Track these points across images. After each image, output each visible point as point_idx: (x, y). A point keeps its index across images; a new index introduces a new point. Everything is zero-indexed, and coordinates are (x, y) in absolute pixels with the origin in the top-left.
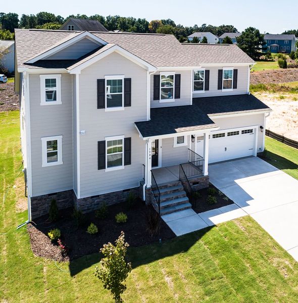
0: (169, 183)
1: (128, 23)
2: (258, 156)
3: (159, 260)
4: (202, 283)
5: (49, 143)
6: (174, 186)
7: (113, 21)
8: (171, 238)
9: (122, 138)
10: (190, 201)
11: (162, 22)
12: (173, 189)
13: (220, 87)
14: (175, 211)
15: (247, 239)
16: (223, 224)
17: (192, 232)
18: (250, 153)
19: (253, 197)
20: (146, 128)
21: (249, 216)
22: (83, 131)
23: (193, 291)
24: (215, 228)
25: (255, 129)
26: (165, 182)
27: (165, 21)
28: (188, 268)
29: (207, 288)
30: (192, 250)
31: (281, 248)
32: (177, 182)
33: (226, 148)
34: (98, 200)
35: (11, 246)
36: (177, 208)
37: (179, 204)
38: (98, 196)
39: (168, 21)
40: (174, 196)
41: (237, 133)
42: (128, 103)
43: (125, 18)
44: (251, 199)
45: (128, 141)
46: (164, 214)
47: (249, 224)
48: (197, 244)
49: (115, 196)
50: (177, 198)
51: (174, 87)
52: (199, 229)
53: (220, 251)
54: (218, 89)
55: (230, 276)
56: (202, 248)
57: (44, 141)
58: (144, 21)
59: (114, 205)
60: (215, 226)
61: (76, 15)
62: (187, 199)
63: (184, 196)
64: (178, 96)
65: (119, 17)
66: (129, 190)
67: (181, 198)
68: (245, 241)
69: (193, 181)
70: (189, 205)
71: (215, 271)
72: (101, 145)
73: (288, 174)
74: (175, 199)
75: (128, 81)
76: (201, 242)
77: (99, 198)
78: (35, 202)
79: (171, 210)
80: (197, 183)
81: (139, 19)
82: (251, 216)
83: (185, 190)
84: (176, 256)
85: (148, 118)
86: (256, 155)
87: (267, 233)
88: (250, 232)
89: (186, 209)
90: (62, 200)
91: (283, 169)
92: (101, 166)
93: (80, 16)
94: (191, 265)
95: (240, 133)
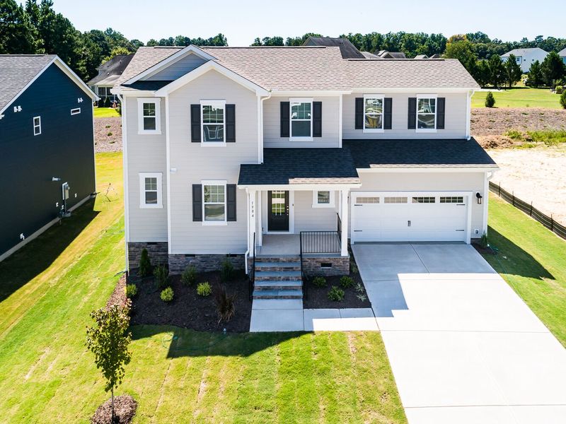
0: (284, 256)
1: (417, 41)
2: (472, 244)
3: (209, 357)
4: (241, 407)
5: (147, 180)
6: (290, 261)
7: (394, 40)
8: (241, 332)
9: (224, 184)
10: (304, 288)
11: (467, 37)
12: (286, 266)
13: (411, 125)
14: (276, 298)
15: (348, 367)
16: (327, 334)
17: (274, 332)
18: (458, 237)
19: (409, 306)
20: (250, 174)
21: (378, 333)
22: (175, 169)
23: (222, 413)
24: (311, 336)
25: (467, 197)
26: (278, 254)
27: (472, 35)
28: (236, 380)
29: (241, 418)
30: (256, 356)
31: (397, 401)
32: (295, 258)
33: (409, 222)
34: (194, 261)
35: (97, 293)
36: (280, 294)
37: (286, 289)
38: (194, 255)
39: (477, 34)
40: (283, 276)
41: (432, 200)
42: (231, 138)
43: (412, 34)
44: (405, 307)
45: (231, 189)
46: (259, 298)
47: (368, 345)
48: (267, 351)
49: (216, 260)
50: (287, 279)
51: (311, 120)
52: (285, 331)
53: (295, 371)
54: (409, 128)
55: (284, 413)
56: (272, 358)
57: (143, 177)
58: (440, 36)
59: (214, 272)
60: (312, 332)
61: (347, 35)
62: (300, 284)
63: (299, 280)
64: (318, 133)
65: (404, 34)
66: (235, 255)
67: (293, 280)
68: (343, 369)
69: (321, 260)
70: (300, 293)
71: (268, 397)
72: (197, 189)
73: (509, 282)
74: (283, 280)
75: (231, 109)
76: (276, 349)
77: (194, 259)
78: (132, 249)
79: (271, 294)
80: (330, 265)
81: (433, 35)
82: (382, 334)
83: (302, 270)
84: (230, 358)
85: (260, 160)
86: (469, 242)
87: (389, 368)
88: (359, 358)
89: (293, 297)
90: (163, 253)
91: (504, 273)
92: (197, 217)
93: (352, 35)
94: (241, 378)
95: (437, 200)
